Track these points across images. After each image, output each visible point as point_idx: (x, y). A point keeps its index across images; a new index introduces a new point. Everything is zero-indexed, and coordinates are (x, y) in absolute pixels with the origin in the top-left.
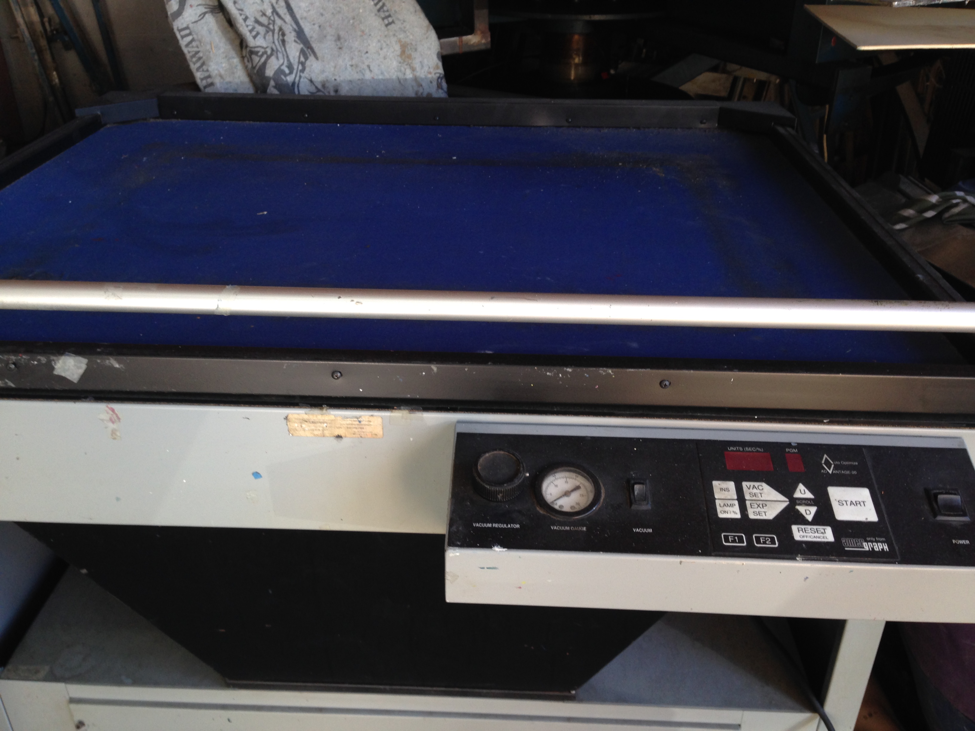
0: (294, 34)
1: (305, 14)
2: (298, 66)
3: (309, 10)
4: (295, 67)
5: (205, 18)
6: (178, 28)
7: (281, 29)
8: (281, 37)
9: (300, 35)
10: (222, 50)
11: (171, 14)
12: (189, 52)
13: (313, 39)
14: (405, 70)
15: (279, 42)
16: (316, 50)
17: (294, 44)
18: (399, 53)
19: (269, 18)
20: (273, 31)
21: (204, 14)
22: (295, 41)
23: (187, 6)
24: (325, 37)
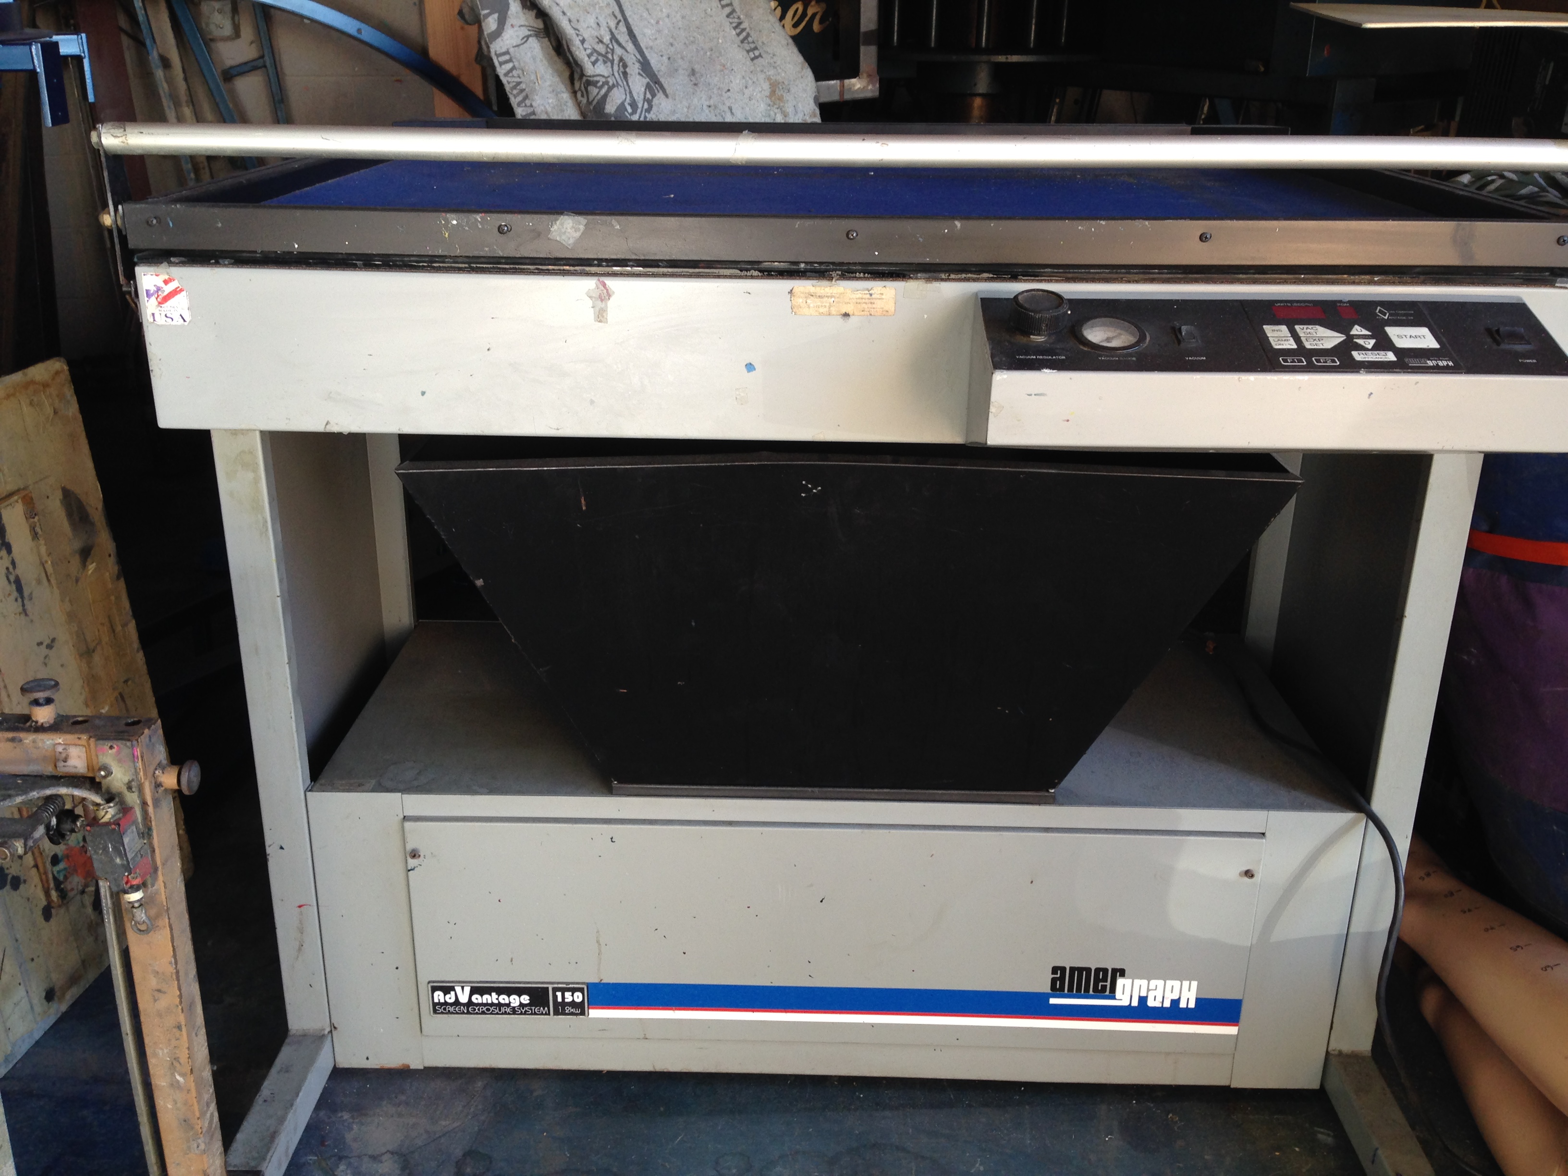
0: (637, 65)
1: (651, 44)
2: (644, 103)
3: (656, 39)
4: (640, 105)
5: (528, 42)
6: (496, 51)
7: (621, 59)
8: (622, 69)
9: (646, 67)
10: (548, 83)
11: (488, 35)
12: (509, 83)
13: (661, 73)
14: (775, 114)
15: (619, 74)
16: (666, 86)
17: (638, 77)
18: (767, 93)
19: (607, 46)
20: (612, 62)
21: (528, 37)
22: (639, 74)
23: (508, 26)
24: (676, 70)
